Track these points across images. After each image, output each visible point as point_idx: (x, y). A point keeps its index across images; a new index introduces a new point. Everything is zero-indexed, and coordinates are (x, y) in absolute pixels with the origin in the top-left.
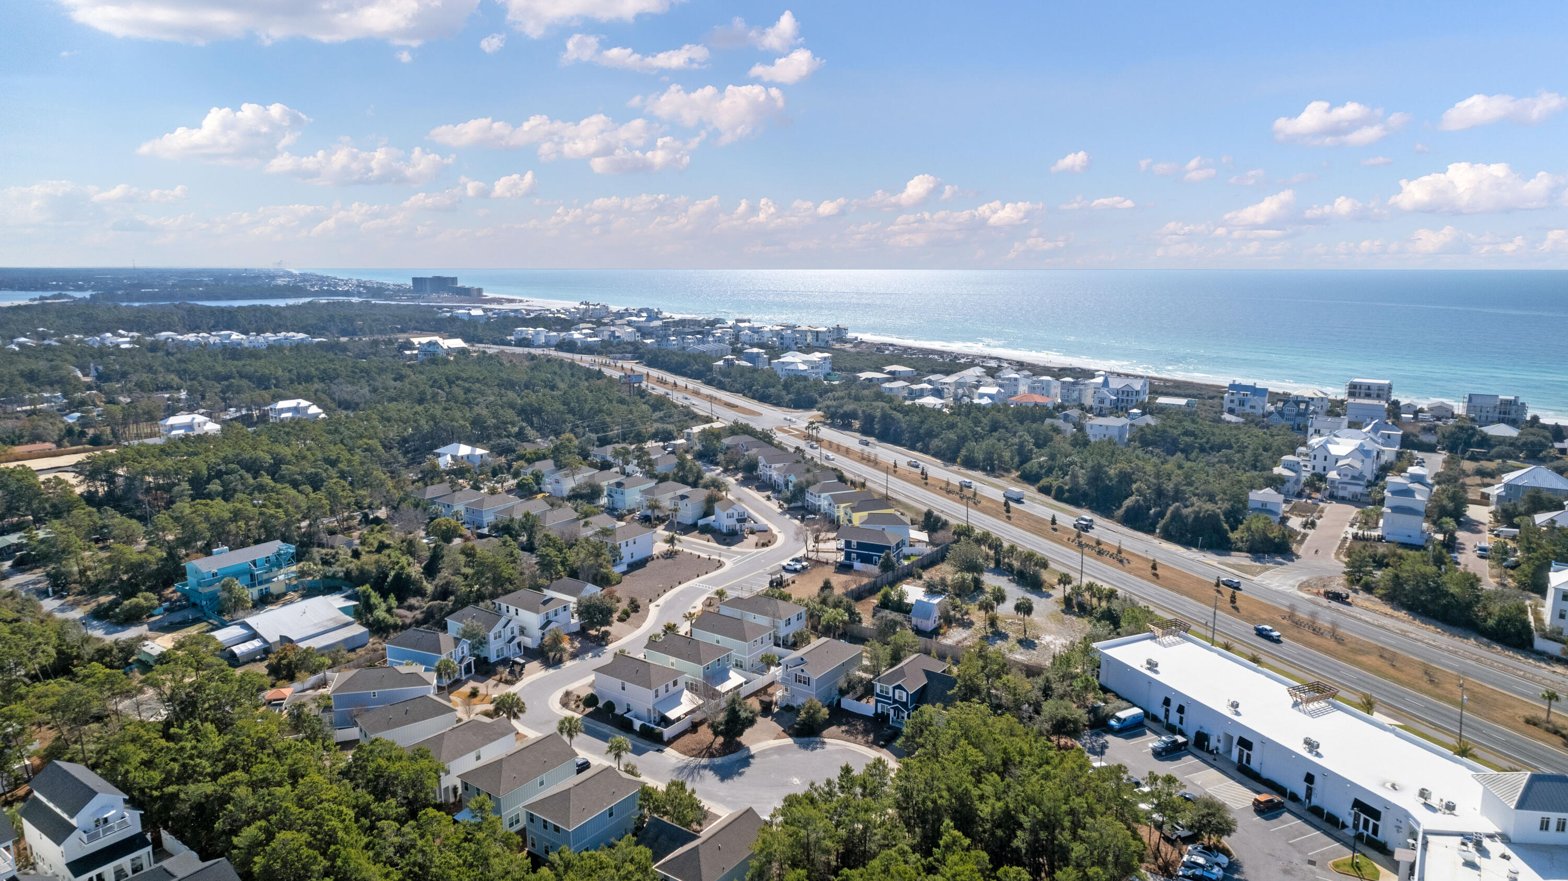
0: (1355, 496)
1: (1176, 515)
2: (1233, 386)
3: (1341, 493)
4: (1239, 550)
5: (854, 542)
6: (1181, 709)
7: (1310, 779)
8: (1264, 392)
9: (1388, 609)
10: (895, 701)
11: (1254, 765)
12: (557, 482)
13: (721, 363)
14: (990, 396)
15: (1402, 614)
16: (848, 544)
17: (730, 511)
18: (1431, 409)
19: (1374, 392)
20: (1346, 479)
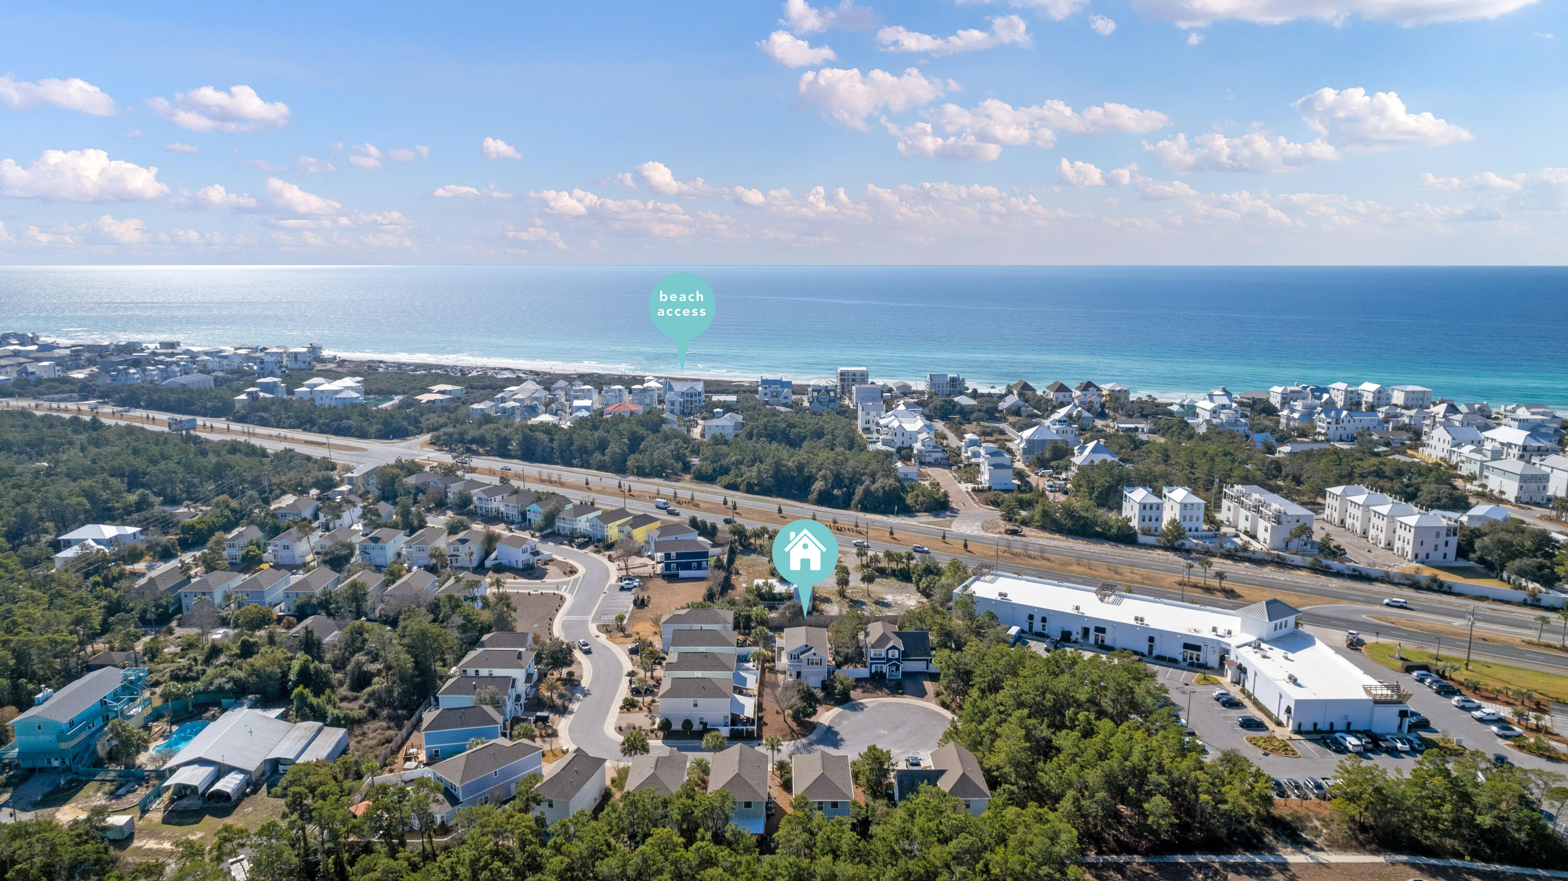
0: (936, 460)
1: (867, 493)
2: (765, 382)
3: (928, 460)
4: (919, 511)
5: (673, 554)
6: (1044, 620)
7: (1151, 639)
8: (788, 384)
9: (1047, 535)
10: (889, 660)
11: (1108, 642)
12: (286, 547)
13: (243, 397)
14: (587, 408)
15: (1057, 536)
16: (668, 556)
17: (524, 547)
18: (898, 388)
19: (857, 378)
20: (930, 449)
